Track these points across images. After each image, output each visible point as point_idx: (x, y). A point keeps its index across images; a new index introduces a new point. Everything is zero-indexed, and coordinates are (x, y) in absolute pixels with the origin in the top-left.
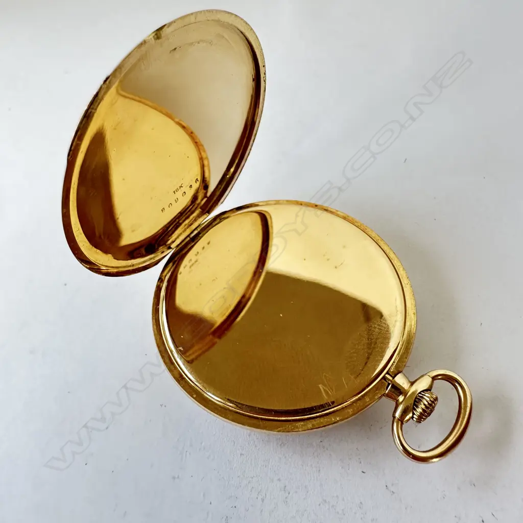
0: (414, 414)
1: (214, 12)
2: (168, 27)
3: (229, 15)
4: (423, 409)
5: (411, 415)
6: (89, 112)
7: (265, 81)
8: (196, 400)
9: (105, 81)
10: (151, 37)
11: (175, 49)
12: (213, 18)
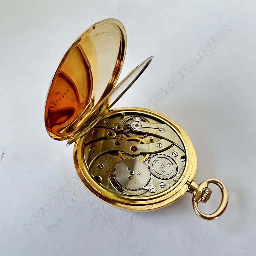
0: (202, 198)
1: (114, 19)
2: (98, 24)
3: (119, 22)
4: (205, 198)
5: (201, 199)
6: (65, 58)
7: (125, 53)
8: (99, 198)
9: (73, 45)
10: (92, 27)
11: (97, 34)
12: (113, 22)
